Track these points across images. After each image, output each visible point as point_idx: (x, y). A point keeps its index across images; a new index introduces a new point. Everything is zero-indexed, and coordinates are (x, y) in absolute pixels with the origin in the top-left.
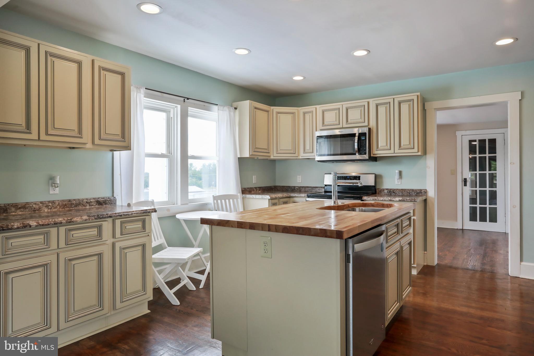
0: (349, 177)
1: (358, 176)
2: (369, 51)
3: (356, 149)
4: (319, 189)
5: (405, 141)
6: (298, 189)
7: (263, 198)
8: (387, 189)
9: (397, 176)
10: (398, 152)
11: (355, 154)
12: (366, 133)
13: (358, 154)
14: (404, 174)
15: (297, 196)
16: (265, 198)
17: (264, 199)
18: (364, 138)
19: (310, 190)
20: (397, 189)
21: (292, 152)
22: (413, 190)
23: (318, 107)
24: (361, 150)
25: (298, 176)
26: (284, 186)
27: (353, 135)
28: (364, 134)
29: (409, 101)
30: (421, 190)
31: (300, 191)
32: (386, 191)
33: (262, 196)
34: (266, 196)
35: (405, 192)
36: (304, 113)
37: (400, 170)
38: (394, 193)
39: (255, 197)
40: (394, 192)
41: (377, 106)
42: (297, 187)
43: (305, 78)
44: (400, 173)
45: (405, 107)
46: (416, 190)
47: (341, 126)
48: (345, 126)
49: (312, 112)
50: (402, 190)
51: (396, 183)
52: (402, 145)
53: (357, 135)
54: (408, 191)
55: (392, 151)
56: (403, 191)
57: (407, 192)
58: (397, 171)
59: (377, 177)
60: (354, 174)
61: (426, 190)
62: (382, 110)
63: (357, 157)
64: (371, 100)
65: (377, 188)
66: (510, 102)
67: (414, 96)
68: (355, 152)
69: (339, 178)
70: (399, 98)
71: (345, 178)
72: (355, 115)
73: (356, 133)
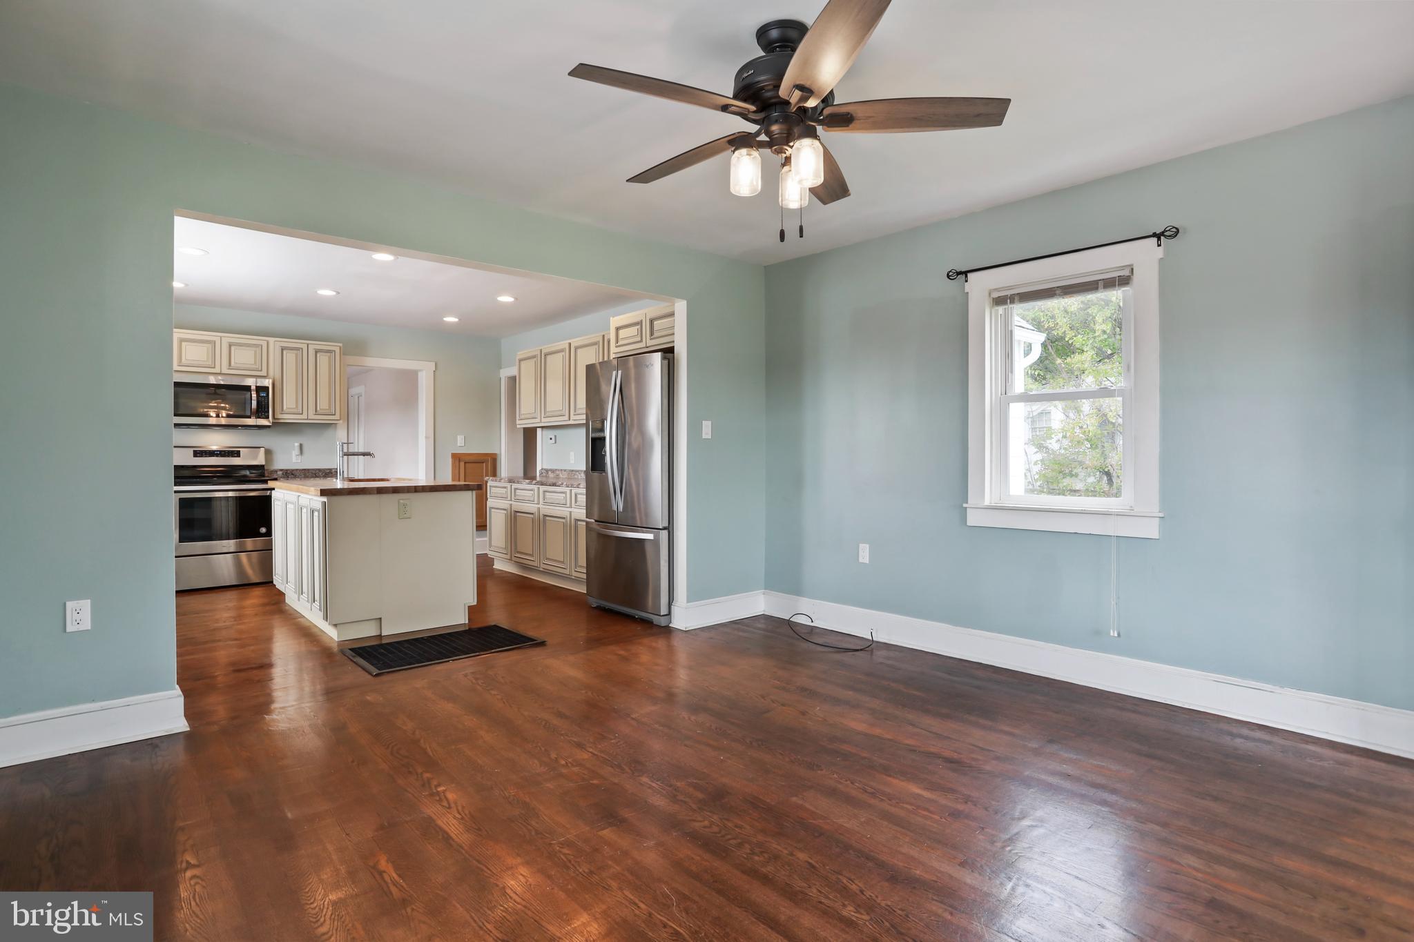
0: (218, 452)
1: (237, 451)
2: (338, 293)
3: (254, 409)
5: (323, 404)
8: (281, 470)
9: (297, 451)
10: (314, 418)
11: (249, 417)
12: (268, 388)
13: (255, 417)
14: (305, 448)
18: (264, 395)
20: (297, 470)
22: (319, 470)
24: (262, 411)
27: (248, 388)
28: (266, 389)
29: (329, 352)
30: (331, 469)
32: (280, 473)
35: (309, 472)
37: (301, 443)
40: (292, 474)
41: (282, 350)
44: (301, 446)
45: (323, 360)
46: (324, 470)
47: (217, 370)
48: (225, 371)
50: (303, 470)
51: (295, 461)
52: (318, 409)
53: (253, 388)
54: (314, 472)
55: (304, 416)
56: (307, 472)
57: (312, 473)
58: (297, 444)
59: (268, 453)
60: (214, 448)
62: (290, 357)
63: (252, 421)
64: (271, 340)
65: (266, 468)
66: (424, 372)
67: (336, 347)
68: (249, 414)
69: (198, 453)
70: (314, 345)
71: (212, 454)
72: (244, 358)
73: (250, 386)
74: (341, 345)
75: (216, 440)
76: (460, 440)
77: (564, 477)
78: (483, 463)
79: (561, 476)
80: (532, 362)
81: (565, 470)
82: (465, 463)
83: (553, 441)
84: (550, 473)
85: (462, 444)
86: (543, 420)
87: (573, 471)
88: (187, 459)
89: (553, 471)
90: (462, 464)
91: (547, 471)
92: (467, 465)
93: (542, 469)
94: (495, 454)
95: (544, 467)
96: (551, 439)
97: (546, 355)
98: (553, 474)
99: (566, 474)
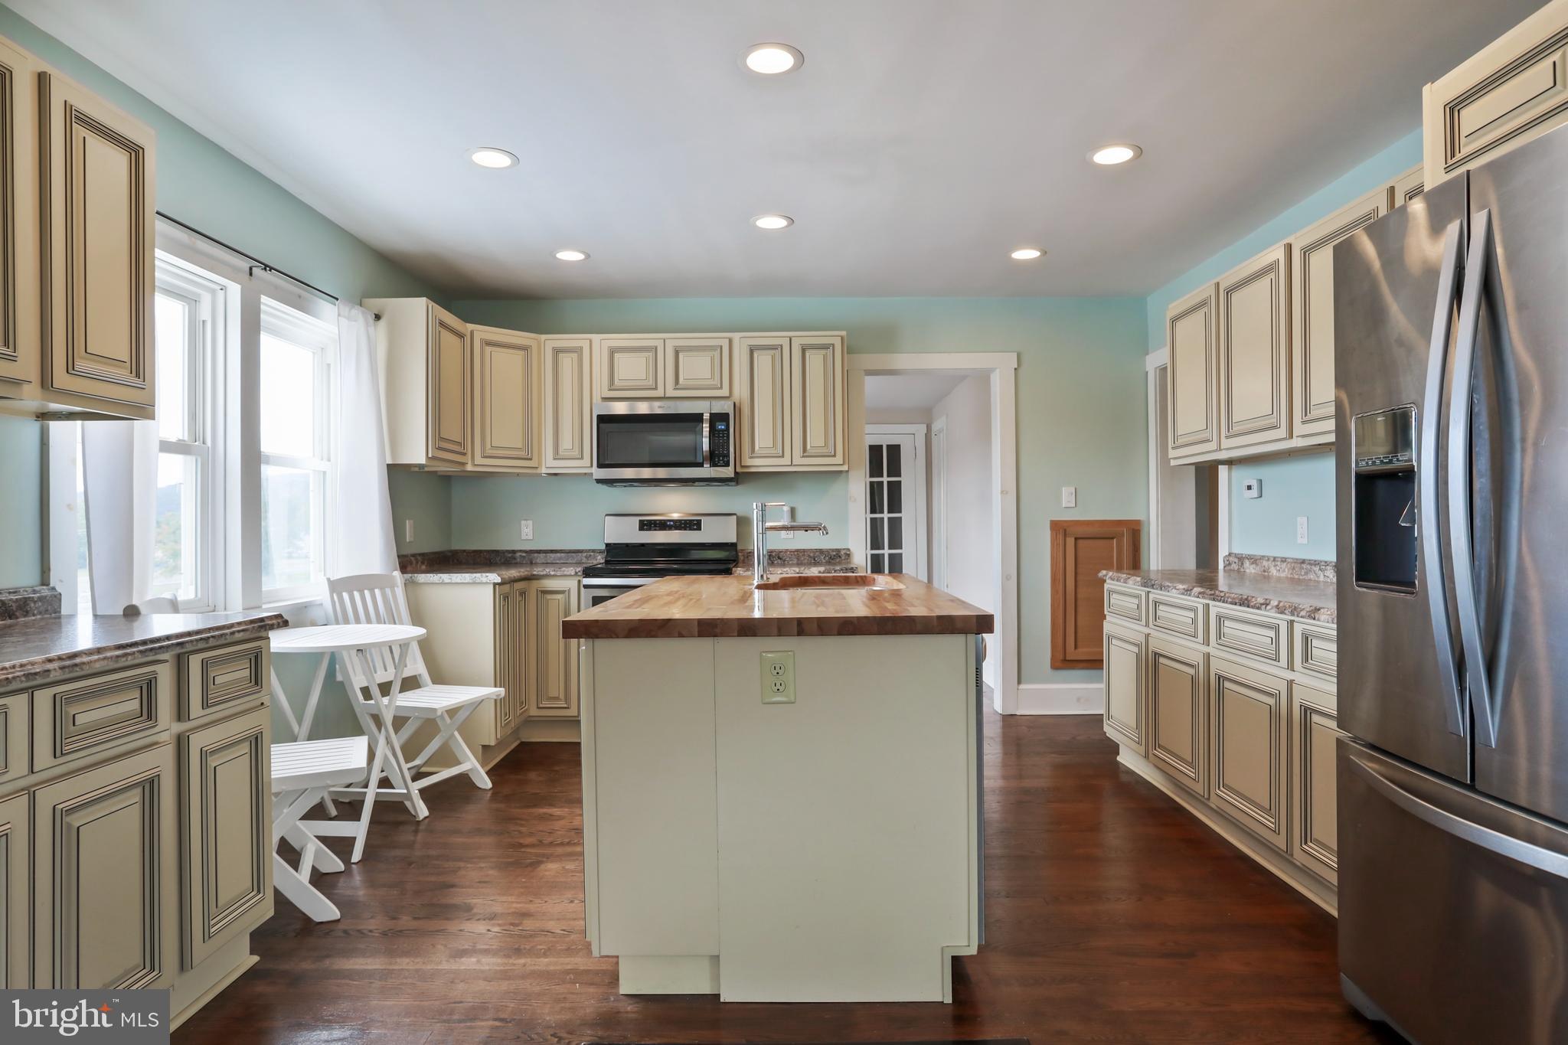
0: (672, 523)
1: (697, 520)
2: (791, 221)
3: (706, 451)
4: (586, 557)
5: (816, 439)
6: (524, 557)
7: (478, 581)
9: (785, 519)
10: (801, 463)
11: (701, 465)
12: (727, 415)
13: (709, 466)
14: (799, 515)
15: (552, 573)
16: (484, 580)
17: (481, 583)
18: (723, 427)
19: (560, 559)
20: (786, 551)
21: (522, 454)
22: (821, 551)
23: (596, 338)
24: (718, 456)
25: (523, 522)
26: (481, 552)
27: (697, 418)
28: (723, 417)
29: (825, 347)
30: (838, 551)
31: (531, 563)
33: (475, 575)
34: (487, 574)
35: (804, 555)
36: (557, 352)
37: (792, 506)
38: (781, 559)
39: (449, 581)
40: (779, 558)
41: (752, 352)
42: (521, 551)
43: (588, 256)
44: (793, 511)
45: (815, 360)
46: (828, 551)
47: (659, 393)
48: (671, 393)
49: (579, 351)
50: (797, 551)
51: (782, 537)
52: (808, 447)
53: (706, 416)
54: (812, 555)
55: (786, 460)
56: (801, 554)
57: (809, 556)
58: (786, 509)
59: (743, 523)
60: (676, 516)
61: (849, 550)
62: (763, 361)
63: (706, 471)
64: (736, 336)
65: (739, 547)
66: (998, 370)
67: (834, 338)
68: (701, 461)
69: (646, 525)
70: (801, 338)
71: (663, 525)
72: (697, 369)
73: (703, 414)
74: (844, 333)
75: (674, 504)
76: (1067, 497)
77: (1283, 575)
78: (1113, 538)
79: (1274, 572)
80: (1198, 317)
81: (1284, 560)
82: (1076, 539)
83: (1254, 492)
84: (1247, 563)
85: (1069, 506)
86: (1225, 443)
87: (1303, 562)
88: (628, 533)
89: (1255, 560)
90: (1070, 541)
91: (1241, 559)
92: (1080, 542)
93: (1230, 554)
94: (1138, 522)
95: (1236, 551)
96: (1249, 488)
97: (1229, 292)
98: (1254, 566)
99: (1286, 570)
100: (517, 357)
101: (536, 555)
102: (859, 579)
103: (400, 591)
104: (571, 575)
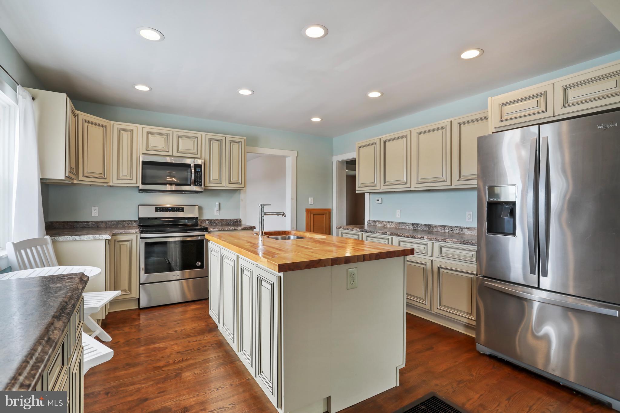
0: (170, 209)
1: (182, 208)
2: (253, 92)
3: (193, 180)
4: (127, 224)
5: (234, 177)
6: (94, 224)
7: (97, 238)
8: (208, 220)
9: (217, 208)
10: (229, 186)
11: (190, 185)
12: (201, 165)
13: (193, 186)
14: (222, 206)
16: (101, 238)
17: (100, 240)
18: (199, 170)
19: (114, 225)
20: (217, 220)
21: (102, 176)
22: (230, 220)
23: (140, 126)
24: (197, 182)
25: (93, 208)
26: (68, 222)
27: (189, 166)
28: (200, 166)
29: (239, 142)
30: (237, 219)
31: (98, 227)
32: (207, 222)
34: (103, 235)
35: (224, 222)
36: (120, 130)
37: (220, 202)
38: (215, 223)
40: (214, 223)
41: (210, 141)
42: (91, 221)
43: (151, 89)
44: (220, 204)
45: (235, 147)
46: (233, 220)
47: (170, 154)
48: (175, 154)
49: (131, 131)
50: (221, 220)
51: (215, 214)
52: (231, 180)
53: (192, 165)
54: (227, 221)
55: (223, 185)
56: (223, 221)
57: (226, 222)
58: (217, 203)
59: (200, 208)
61: (240, 219)
62: (215, 145)
63: (191, 188)
64: (204, 134)
65: (199, 219)
66: (291, 157)
67: (242, 139)
68: (190, 183)
69: (158, 210)
70: (230, 138)
71: (166, 210)
72: (187, 145)
73: (191, 164)
74: (245, 138)
75: (169, 201)
76: (310, 200)
77: (392, 227)
78: (324, 215)
79: (388, 226)
80: (371, 148)
81: (392, 222)
82: (314, 215)
83: (380, 202)
84: (377, 223)
85: (311, 203)
86: (382, 187)
87: (400, 223)
88: (151, 213)
89: (380, 222)
90: (312, 215)
91: (375, 222)
92: (315, 216)
93: (369, 220)
94: (330, 209)
95: (371, 219)
96: (378, 200)
97: (385, 142)
98: (380, 224)
99: (394, 225)
100: (100, 130)
101: (100, 223)
102: (283, 233)
103: (50, 246)
104: (133, 233)
